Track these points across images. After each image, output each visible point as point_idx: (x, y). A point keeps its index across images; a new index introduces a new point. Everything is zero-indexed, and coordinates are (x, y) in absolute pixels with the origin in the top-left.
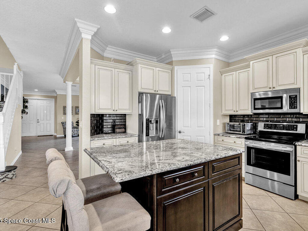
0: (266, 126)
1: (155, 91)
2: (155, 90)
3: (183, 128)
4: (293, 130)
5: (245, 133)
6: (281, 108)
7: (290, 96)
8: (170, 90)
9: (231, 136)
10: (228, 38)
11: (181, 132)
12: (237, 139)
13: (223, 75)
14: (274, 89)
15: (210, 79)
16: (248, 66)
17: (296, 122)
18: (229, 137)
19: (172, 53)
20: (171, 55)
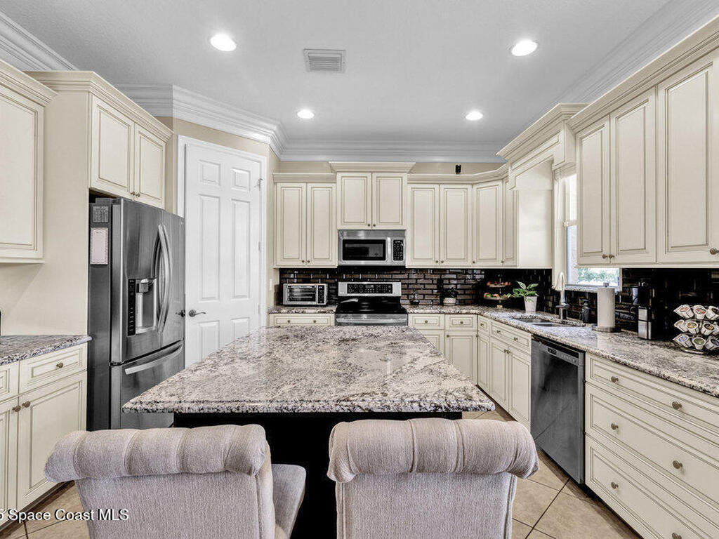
0: (351, 289)
1: (133, 194)
2: (131, 191)
3: (200, 302)
4: (387, 292)
5: (323, 302)
6: (383, 258)
7: (394, 241)
8: (163, 197)
9: (307, 311)
10: (313, 115)
11: (197, 312)
12: (321, 315)
13: (278, 184)
14: (374, 228)
15: (260, 187)
16: (333, 180)
17: (387, 280)
18: (302, 312)
19: (175, 95)
20: (171, 98)
